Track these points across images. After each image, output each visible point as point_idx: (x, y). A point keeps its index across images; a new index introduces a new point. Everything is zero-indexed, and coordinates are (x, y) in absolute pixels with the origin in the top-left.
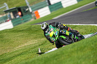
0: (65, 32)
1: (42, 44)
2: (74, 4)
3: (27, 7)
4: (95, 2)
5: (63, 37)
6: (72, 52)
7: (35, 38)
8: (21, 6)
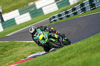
0: (54, 35)
2: (27, 20)
5: (52, 39)
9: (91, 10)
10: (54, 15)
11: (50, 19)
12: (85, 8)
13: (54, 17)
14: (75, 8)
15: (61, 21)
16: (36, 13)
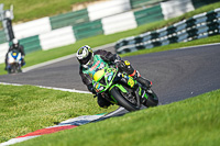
0: (127, 79)
4: (114, 44)
5: (121, 87)
9: (210, 35)
10: (127, 39)
11: (118, 46)
12: (196, 30)
13: (126, 43)
14: (175, 28)
15: (141, 52)
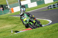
1: (14, 28)
3: (7, 5)
6: (32, 34)
7: (10, 24)
8: (3, 4)
10: (51, 5)
11: (48, 7)
13: (50, 6)
16: (40, 3)
